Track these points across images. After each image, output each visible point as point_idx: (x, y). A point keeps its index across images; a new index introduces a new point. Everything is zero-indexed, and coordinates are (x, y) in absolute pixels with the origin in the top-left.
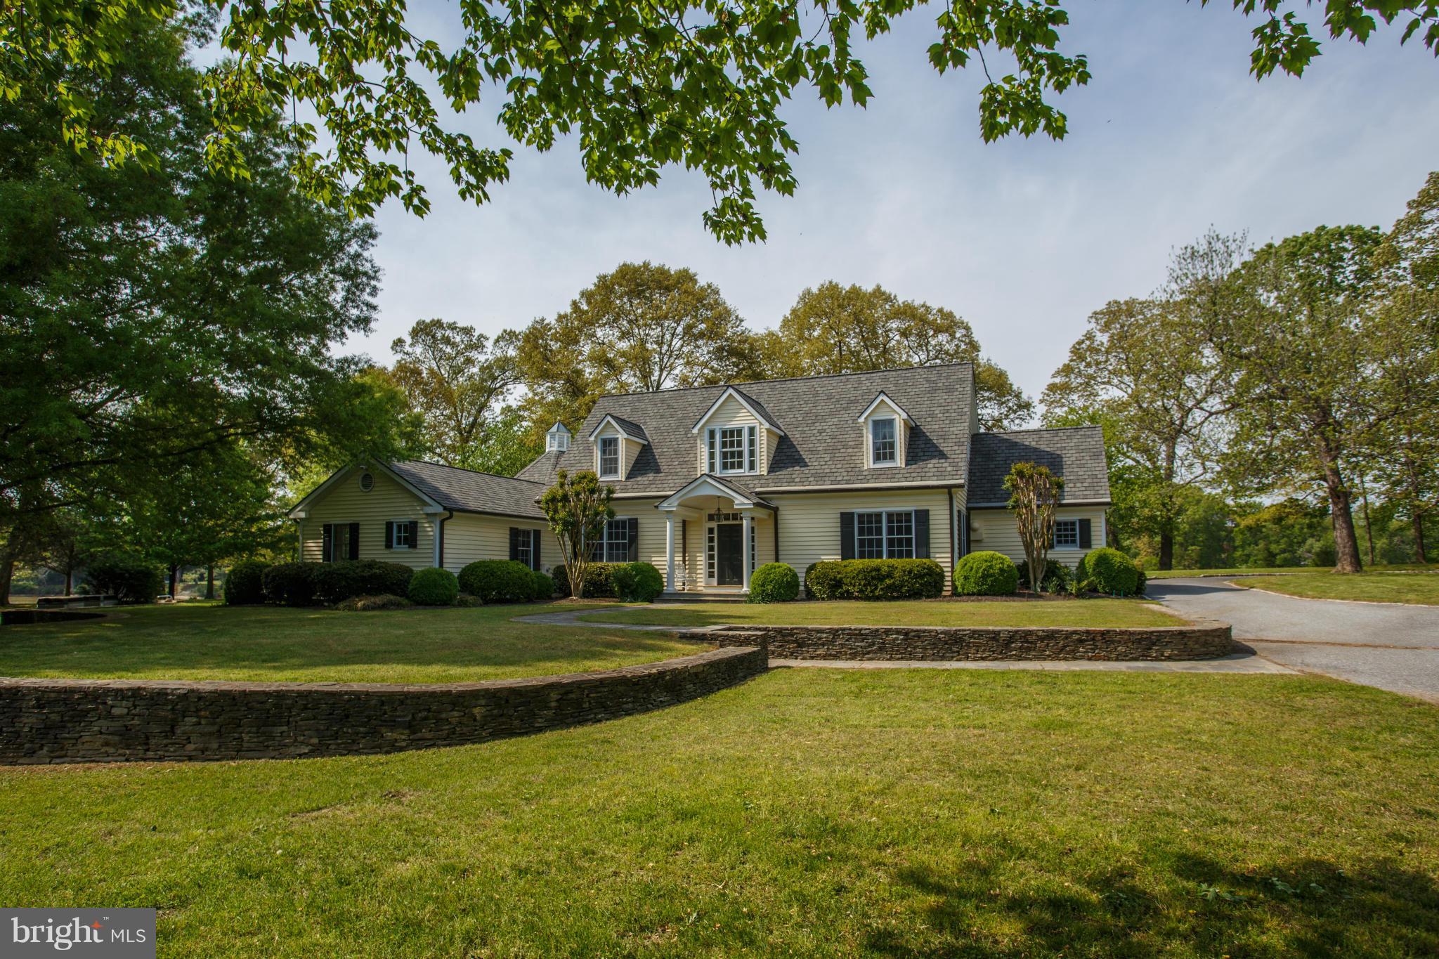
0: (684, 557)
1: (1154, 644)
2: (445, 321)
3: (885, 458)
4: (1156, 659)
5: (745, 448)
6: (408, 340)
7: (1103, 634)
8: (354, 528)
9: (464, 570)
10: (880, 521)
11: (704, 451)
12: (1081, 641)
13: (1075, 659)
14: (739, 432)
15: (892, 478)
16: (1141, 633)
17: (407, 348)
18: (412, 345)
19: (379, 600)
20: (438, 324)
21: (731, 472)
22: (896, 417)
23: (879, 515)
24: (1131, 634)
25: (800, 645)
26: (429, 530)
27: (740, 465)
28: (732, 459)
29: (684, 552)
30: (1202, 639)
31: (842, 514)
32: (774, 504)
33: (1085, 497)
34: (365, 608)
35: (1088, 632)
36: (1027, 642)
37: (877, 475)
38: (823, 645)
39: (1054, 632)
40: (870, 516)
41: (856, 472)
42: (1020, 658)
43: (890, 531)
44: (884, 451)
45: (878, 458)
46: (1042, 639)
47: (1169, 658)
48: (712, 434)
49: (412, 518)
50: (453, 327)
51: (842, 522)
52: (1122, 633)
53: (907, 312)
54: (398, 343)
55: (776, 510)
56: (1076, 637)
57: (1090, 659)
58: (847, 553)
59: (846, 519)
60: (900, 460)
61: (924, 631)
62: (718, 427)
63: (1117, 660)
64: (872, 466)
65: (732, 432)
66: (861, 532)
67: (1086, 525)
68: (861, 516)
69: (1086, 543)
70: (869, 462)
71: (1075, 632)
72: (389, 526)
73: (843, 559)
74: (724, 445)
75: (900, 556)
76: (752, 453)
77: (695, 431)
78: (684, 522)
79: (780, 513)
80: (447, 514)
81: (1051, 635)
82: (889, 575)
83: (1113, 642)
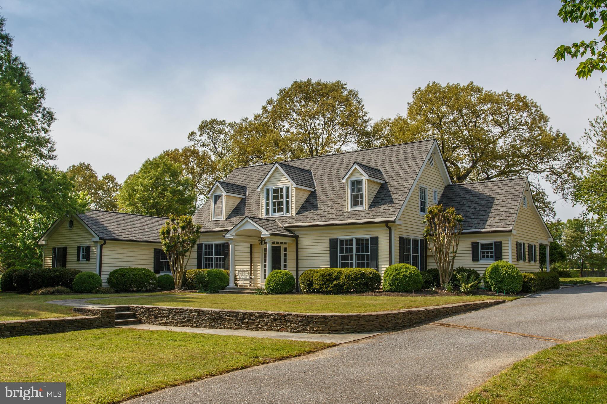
0: (251, 266)
1: (309, 323)
2: (218, 120)
3: (358, 205)
4: (310, 332)
5: (284, 200)
6: (198, 133)
7: (285, 316)
8: (65, 250)
9: (111, 273)
10: (352, 244)
11: (263, 201)
12: (275, 320)
13: (272, 330)
14: (282, 189)
15: (357, 217)
16: (302, 316)
17: (198, 137)
18: (201, 135)
19: (52, 289)
20: (214, 122)
21: (277, 214)
22: (363, 178)
23: (351, 240)
24: (298, 316)
25: (156, 317)
26: (95, 251)
27: (282, 211)
28: (277, 207)
29: (251, 263)
30: (340, 321)
31: (331, 240)
32: (297, 233)
33: (498, 226)
34: (43, 294)
35: (278, 314)
36: (251, 319)
37: (351, 215)
38: (165, 317)
39: (263, 314)
40: (347, 240)
41: (340, 213)
42: (247, 329)
43: (358, 251)
44: (357, 200)
45: (354, 204)
46: (257, 318)
47: (317, 332)
48: (268, 190)
49: (88, 244)
50: (223, 123)
51: (331, 245)
52: (295, 316)
53: (489, 98)
54: (192, 134)
55: (297, 237)
56: (272, 317)
57: (278, 331)
58: (333, 263)
59: (333, 243)
60: (365, 206)
61: (206, 311)
62: (271, 186)
63: (291, 332)
64: (350, 209)
65: (278, 190)
66: (342, 252)
67: (499, 245)
68: (342, 241)
69: (499, 256)
70: (348, 207)
71: (272, 315)
72: (79, 248)
73: (330, 267)
74: (274, 198)
75: (347, 266)
76: (288, 202)
77: (259, 190)
78: (251, 245)
79: (299, 239)
80: (103, 242)
81: (261, 316)
82: (337, 278)
83: (289, 321)
